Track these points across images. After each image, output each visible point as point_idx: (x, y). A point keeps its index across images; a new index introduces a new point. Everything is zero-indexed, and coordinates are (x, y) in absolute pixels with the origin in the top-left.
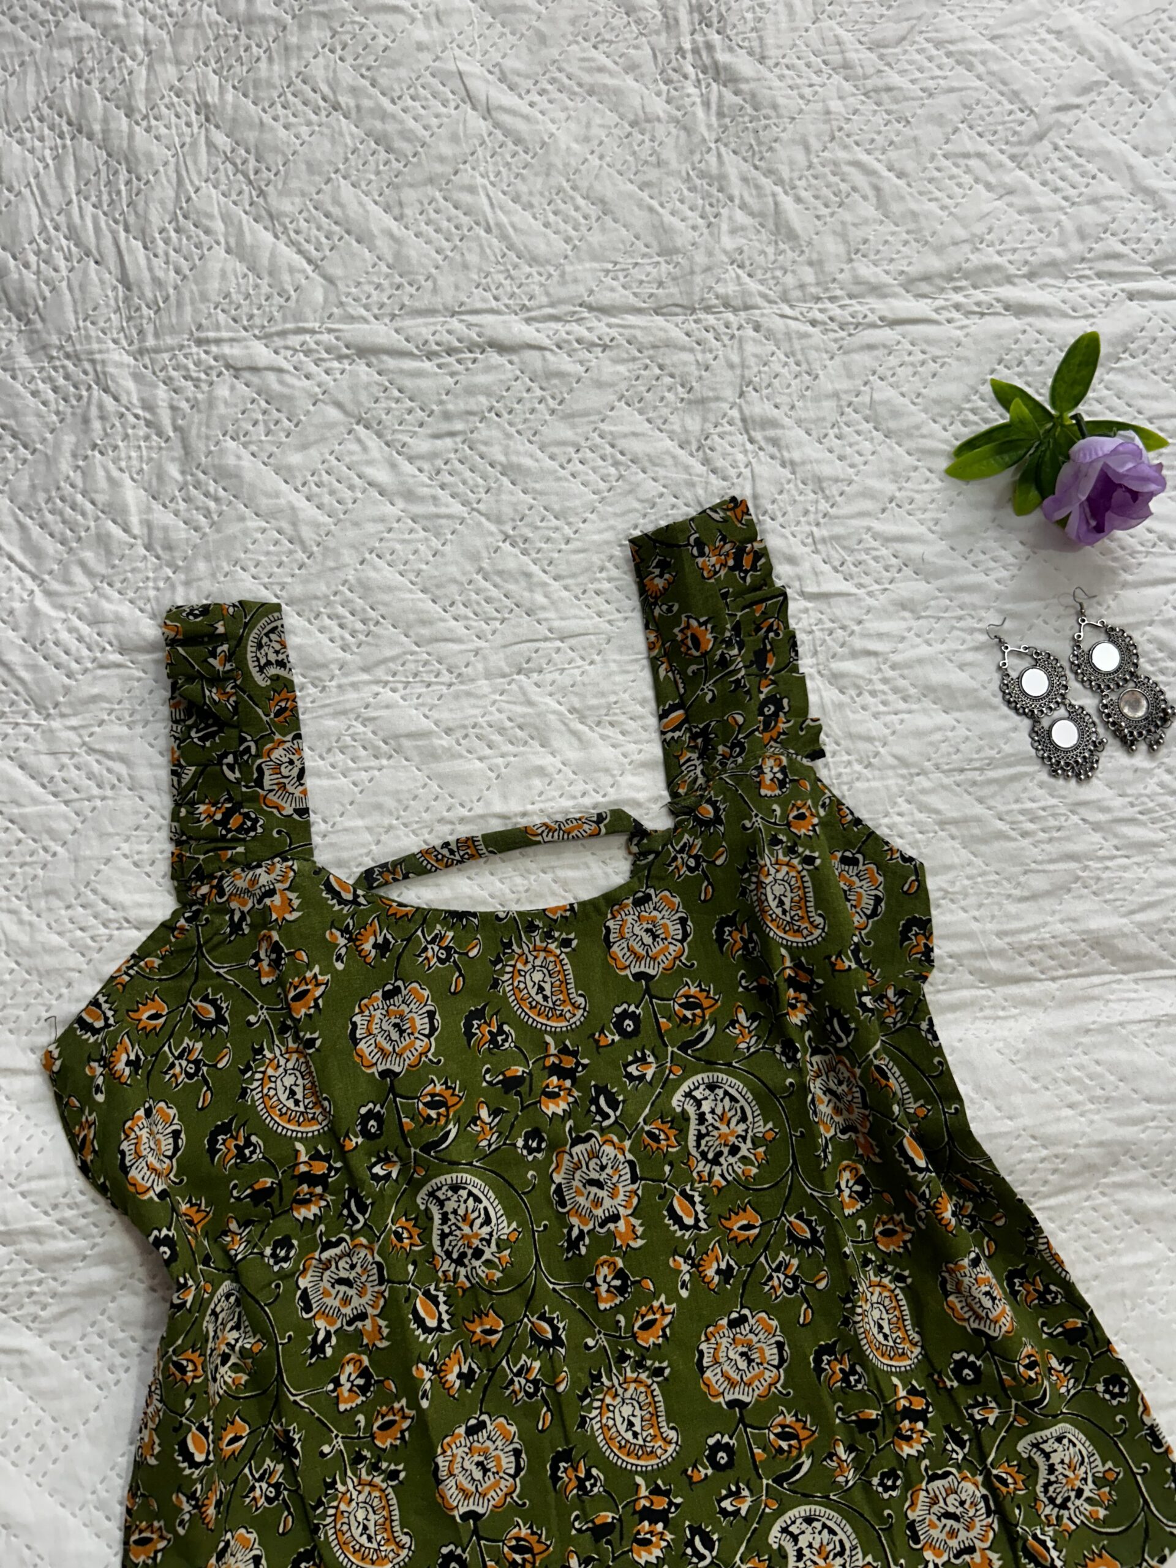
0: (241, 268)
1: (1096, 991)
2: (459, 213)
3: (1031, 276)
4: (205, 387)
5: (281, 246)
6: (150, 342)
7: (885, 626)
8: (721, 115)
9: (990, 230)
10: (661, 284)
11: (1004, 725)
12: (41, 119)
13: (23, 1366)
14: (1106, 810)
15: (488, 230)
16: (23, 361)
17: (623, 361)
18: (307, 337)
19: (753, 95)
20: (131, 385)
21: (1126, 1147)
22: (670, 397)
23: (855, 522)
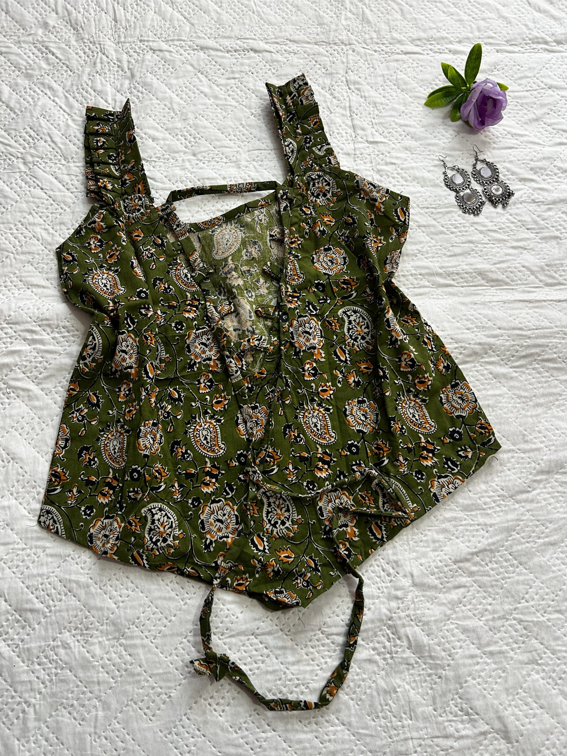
0: (159, 18)
1: (480, 292)
2: (243, 7)
3: (460, 42)
4: (141, 55)
5: (175, 12)
6: (122, 39)
7: (399, 155)
9: (444, 26)
10: (318, 34)
11: (445, 193)
14: (486, 226)
15: (254, 13)
16: (73, 42)
17: (301, 59)
18: (182, 42)
20: (113, 53)
21: (491, 346)
22: (319, 72)
23: (389, 119)
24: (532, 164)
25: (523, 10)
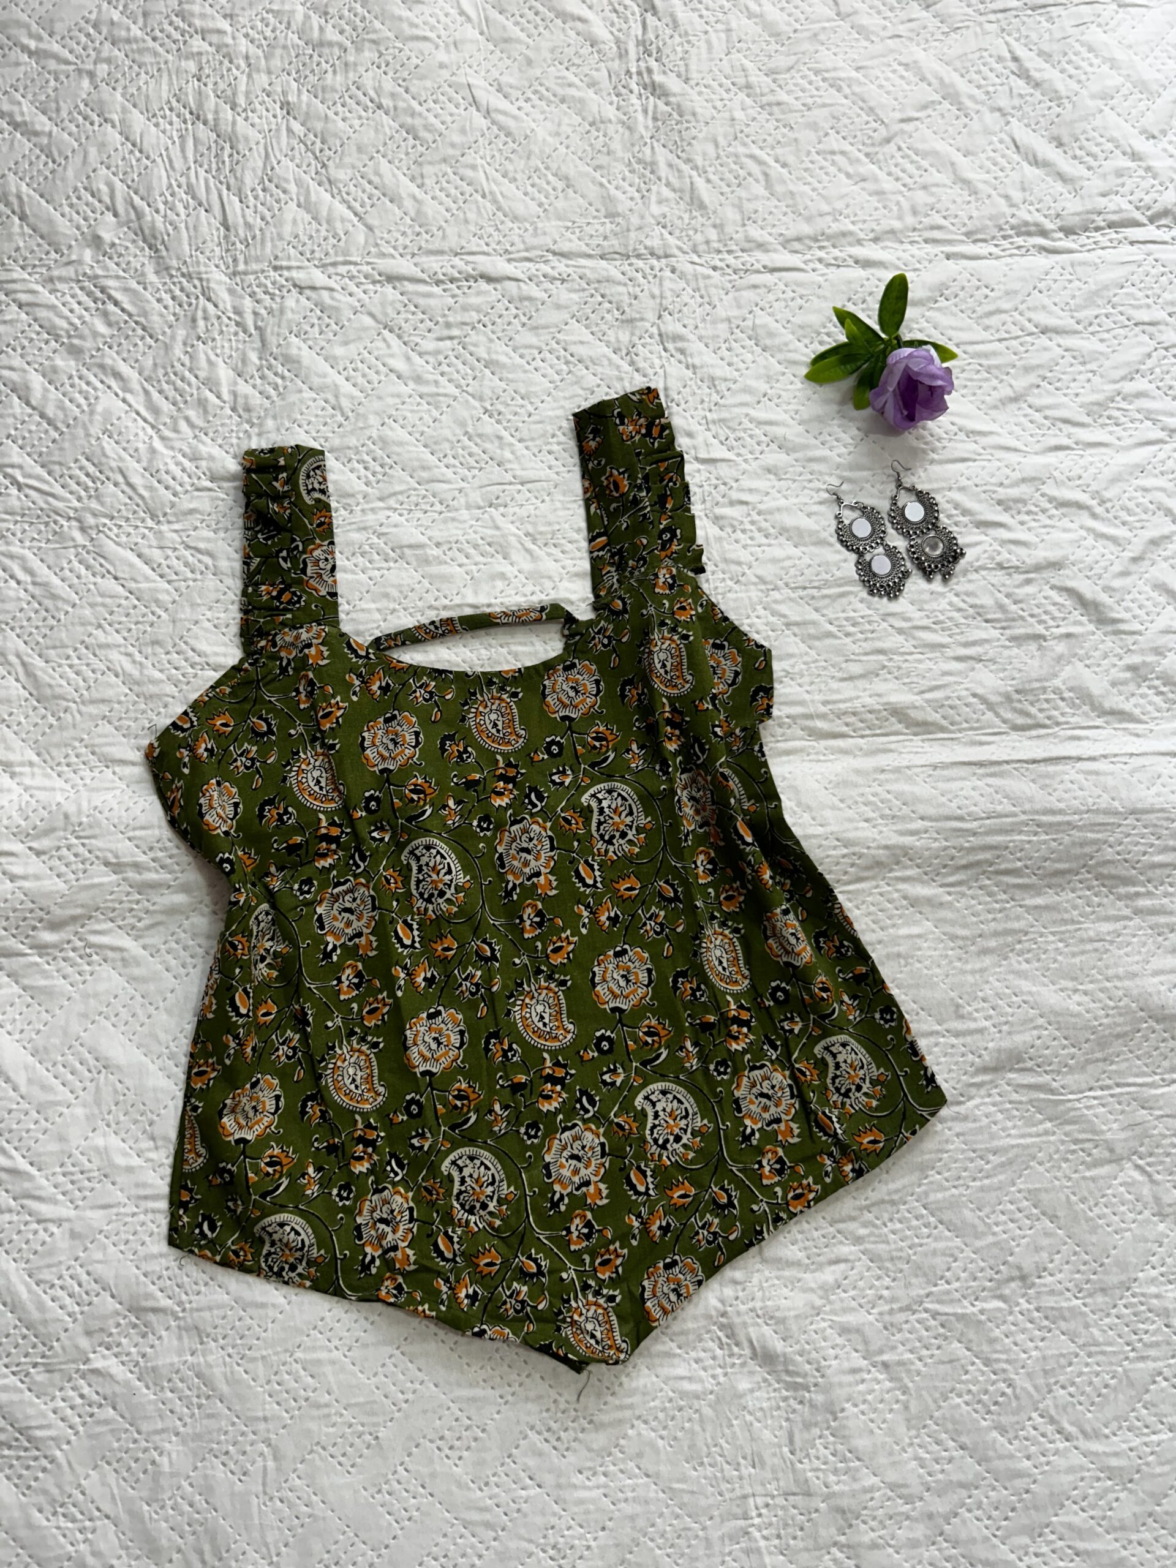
0: (308, 217)
1: (893, 746)
2: (464, 184)
3: (876, 240)
4: (278, 299)
5: (336, 203)
6: (241, 267)
7: (755, 484)
8: (655, 119)
9: (848, 206)
10: (605, 238)
11: (838, 557)
12: (171, 110)
13: (123, 960)
14: (908, 620)
15: (484, 196)
16: (152, 277)
17: (576, 291)
18: (352, 267)
19: (679, 106)
20: (226, 296)
21: (905, 851)
22: (608, 317)
23: (737, 410)
24: (1002, 493)
25: (1003, 162)
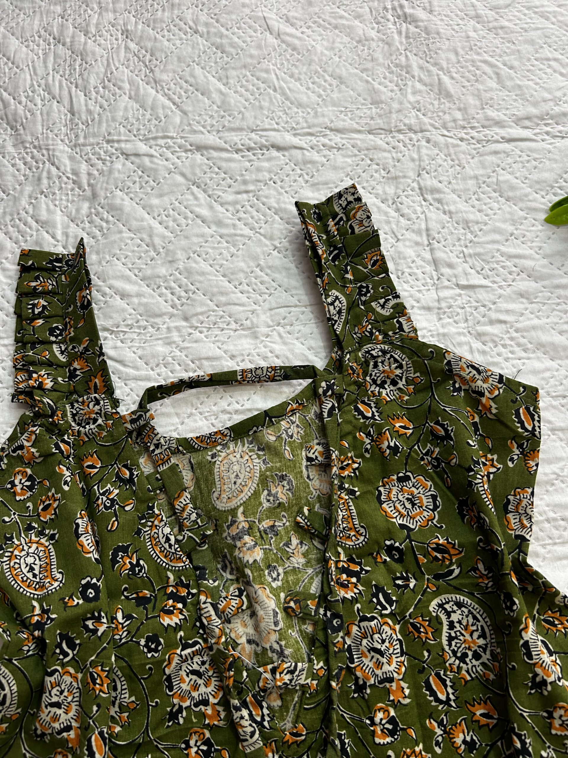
0: (136, 106)
2: (260, 82)
4: (108, 164)
5: (160, 96)
6: (81, 140)
7: (511, 306)
8: (407, 37)
10: (372, 118)
12: (40, 36)
15: (275, 90)
16: (10, 149)
17: (349, 156)
18: (169, 140)
19: (426, 28)
20: (67, 162)
22: (376, 175)
23: (490, 246)
